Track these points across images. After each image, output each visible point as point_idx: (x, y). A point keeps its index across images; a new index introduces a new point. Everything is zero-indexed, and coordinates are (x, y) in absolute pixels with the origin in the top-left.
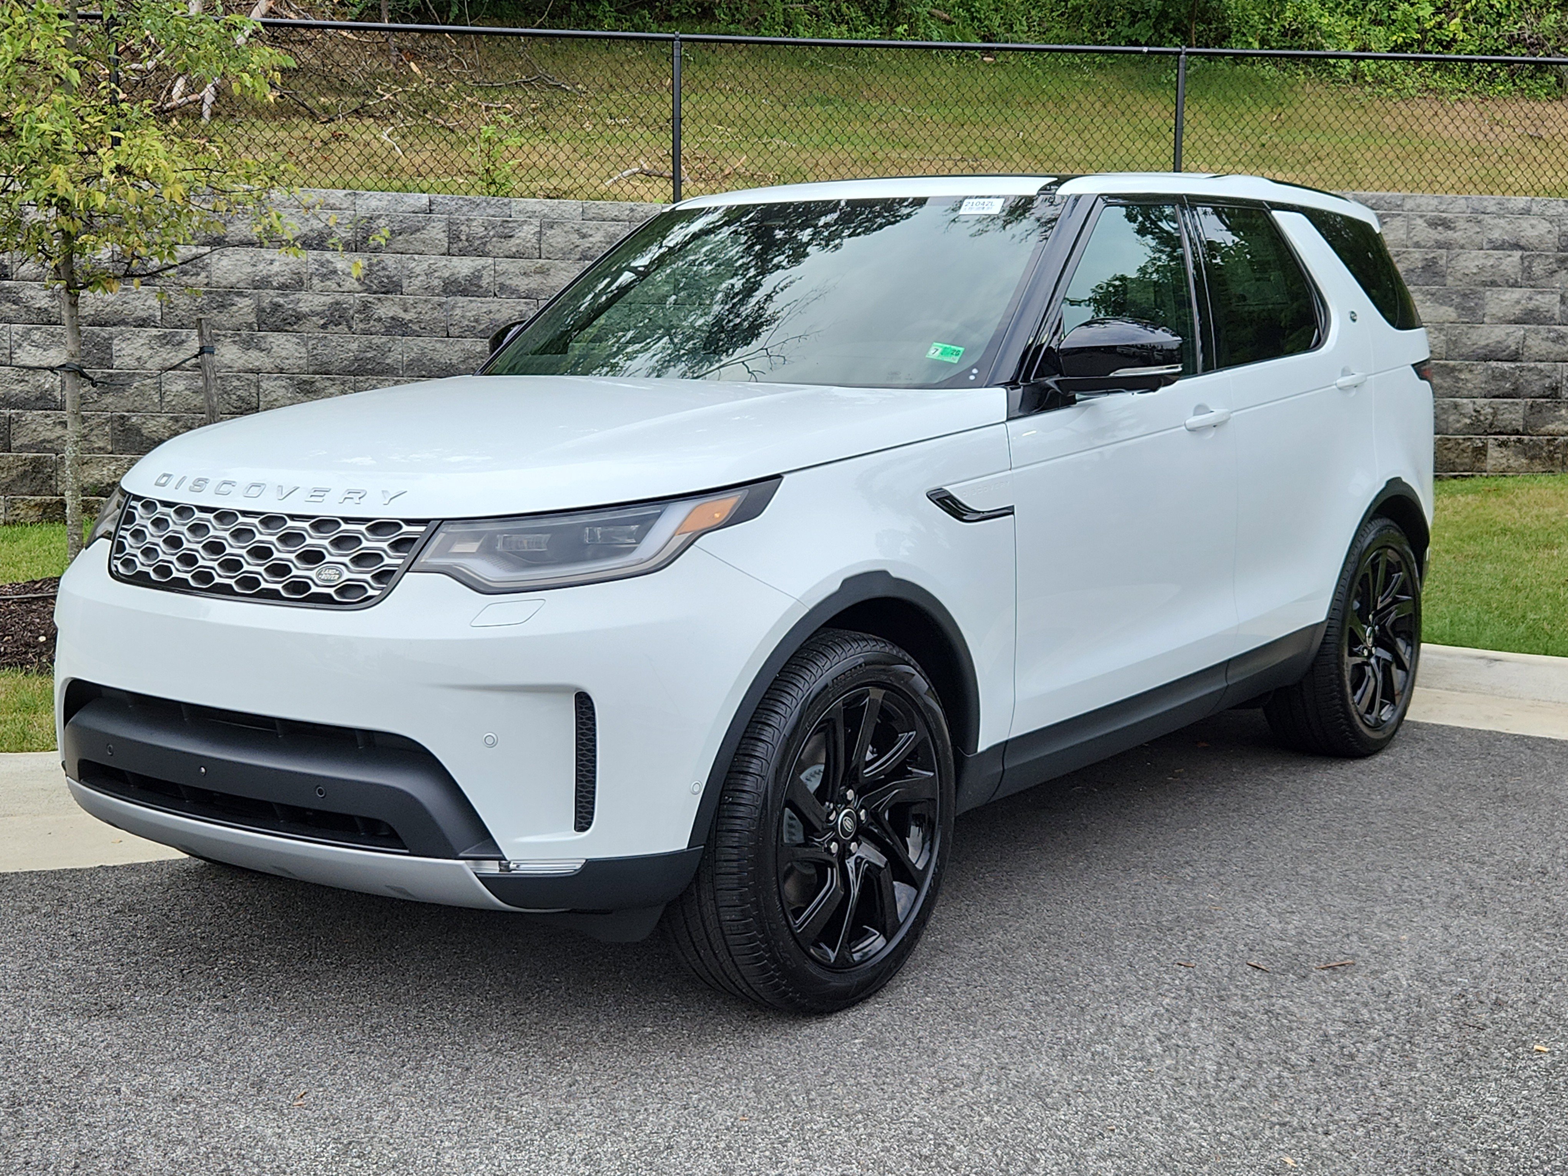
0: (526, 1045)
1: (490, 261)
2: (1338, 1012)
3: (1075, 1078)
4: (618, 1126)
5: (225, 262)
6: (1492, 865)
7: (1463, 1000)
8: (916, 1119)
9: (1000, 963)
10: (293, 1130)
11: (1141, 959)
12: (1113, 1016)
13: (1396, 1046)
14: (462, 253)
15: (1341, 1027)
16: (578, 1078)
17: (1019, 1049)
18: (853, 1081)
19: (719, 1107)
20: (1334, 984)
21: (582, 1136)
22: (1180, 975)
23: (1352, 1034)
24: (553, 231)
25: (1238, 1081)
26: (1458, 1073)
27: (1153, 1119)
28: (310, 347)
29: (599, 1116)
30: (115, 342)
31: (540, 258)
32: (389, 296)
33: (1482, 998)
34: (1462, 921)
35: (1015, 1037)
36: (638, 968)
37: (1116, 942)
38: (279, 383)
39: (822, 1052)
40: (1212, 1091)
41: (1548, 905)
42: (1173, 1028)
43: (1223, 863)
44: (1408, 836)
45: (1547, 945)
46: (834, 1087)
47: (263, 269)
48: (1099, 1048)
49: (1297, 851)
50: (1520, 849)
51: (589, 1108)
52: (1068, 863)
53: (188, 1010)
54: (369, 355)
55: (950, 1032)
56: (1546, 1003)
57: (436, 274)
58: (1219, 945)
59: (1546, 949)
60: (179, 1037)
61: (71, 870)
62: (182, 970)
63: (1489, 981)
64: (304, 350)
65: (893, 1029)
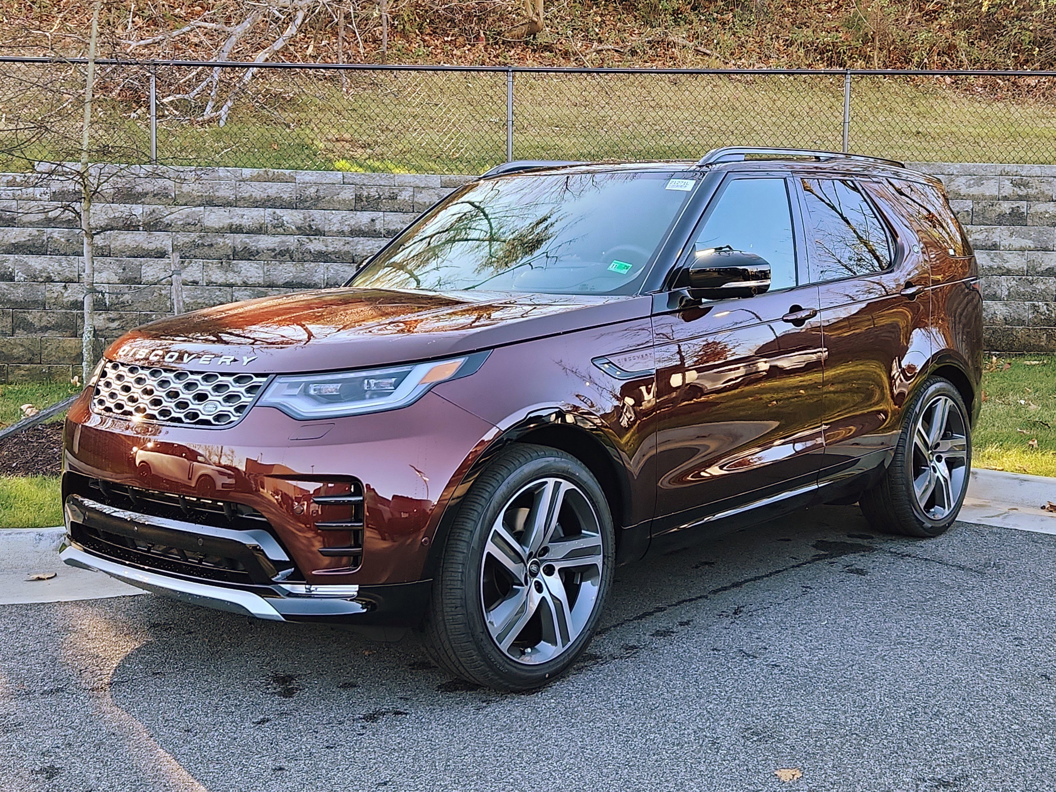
0: (279, 723)
1: (381, 214)
2: (824, 717)
3: (628, 756)
4: (315, 779)
5: (213, 216)
6: (973, 620)
7: (913, 712)
8: (511, 780)
9: (610, 678)
10: (108, 776)
11: (705, 677)
12: (670, 715)
13: (854, 742)
14: (363, 209)
15: (822, 727)
16: (303, 747)
17: (599, 735)
18: (480, 754)
19: (386, 768)
20: (829, 698)
21: (290, 784)
22: (727, 689)
23: (828, 732)
24: (421, 195)
25: (737, 762)
26: (890, 760)
27: (670, 785)
28: (265, 270)
29: (306, 772)
30: (143, 267)
31: (413, 212)
32: (317, 237)
33: (927, 710)
34: (936, 657)
35: (599, 728)
36: (371, 676)
37: (693, 666)
38: (245, 293)
39: (468, 734)
40: (717, 768)
41: (1000, 649)
42: (708, 724)
43: (787, 615)
44: (923, 600)
45: (987, 676)
46: (466, 757)
47: (236, 221)
48: (652, 736)
49: (842, 608)
50: (996, 610)
51: (302, 766)
52: (683, 612)
53: (74, 696)
54: (303, 275)
55: (557, 723)
56: (971, 715)
57: (346, 223)
58: (762, 670)
59: (986, 678)
60: (62, 713)
61: (38, 604)
62: (81, 670)
63: (937, 698)
64: (261, 272)
65: (521, 720)
